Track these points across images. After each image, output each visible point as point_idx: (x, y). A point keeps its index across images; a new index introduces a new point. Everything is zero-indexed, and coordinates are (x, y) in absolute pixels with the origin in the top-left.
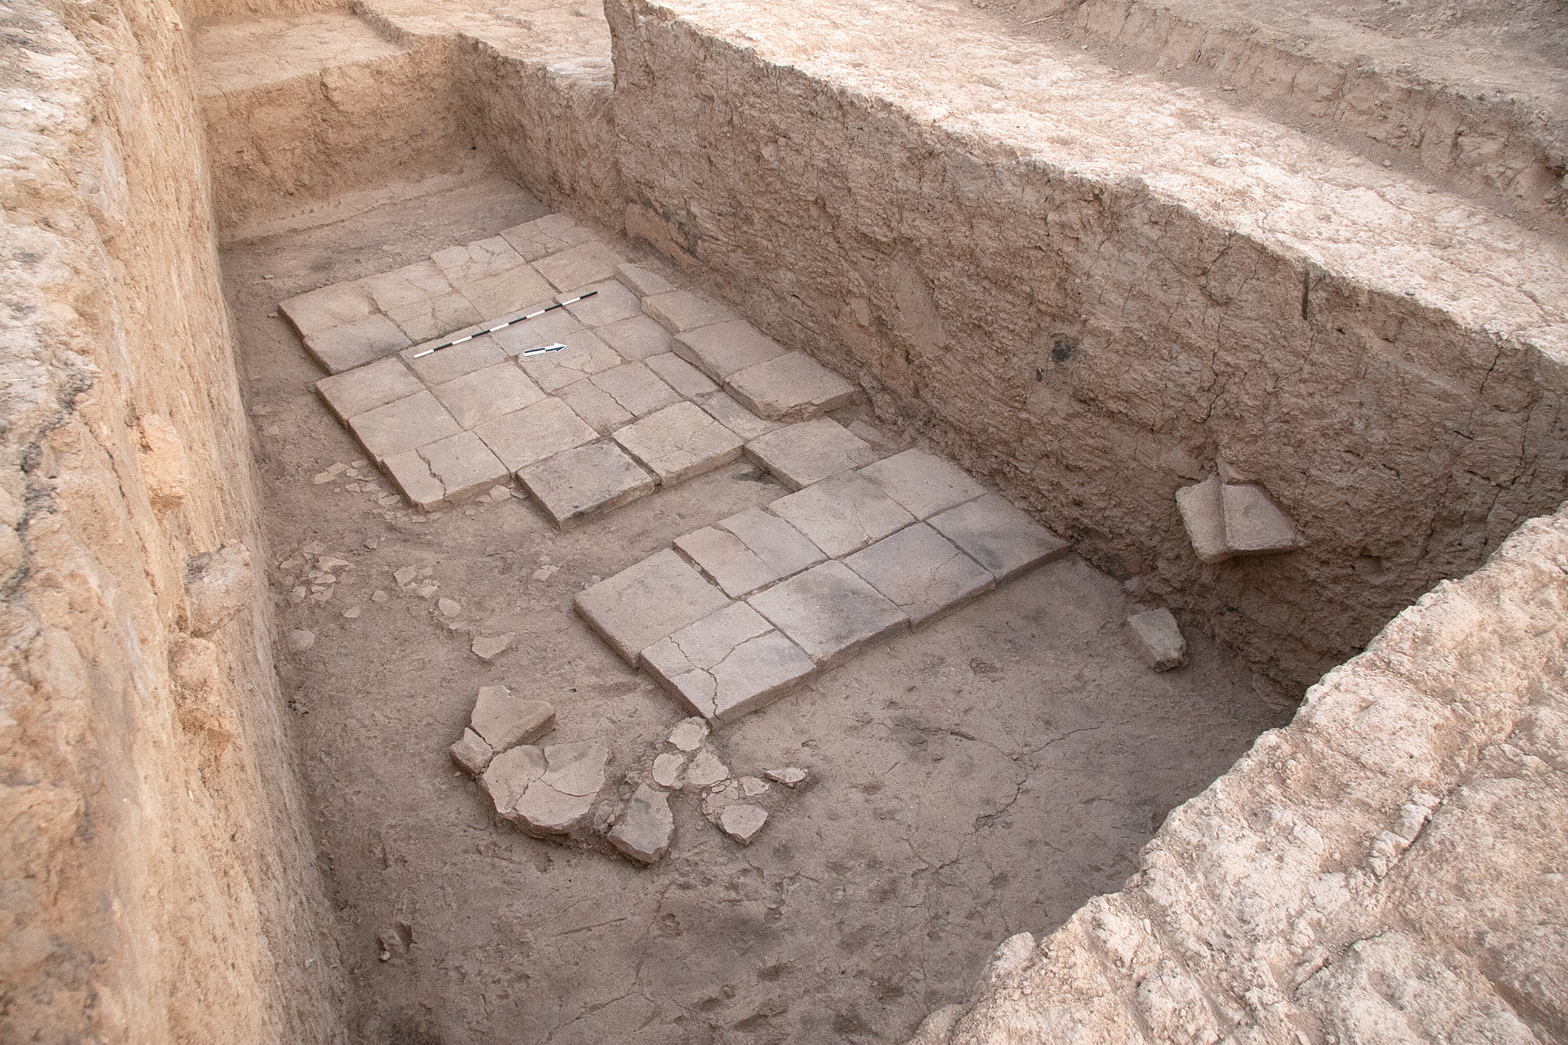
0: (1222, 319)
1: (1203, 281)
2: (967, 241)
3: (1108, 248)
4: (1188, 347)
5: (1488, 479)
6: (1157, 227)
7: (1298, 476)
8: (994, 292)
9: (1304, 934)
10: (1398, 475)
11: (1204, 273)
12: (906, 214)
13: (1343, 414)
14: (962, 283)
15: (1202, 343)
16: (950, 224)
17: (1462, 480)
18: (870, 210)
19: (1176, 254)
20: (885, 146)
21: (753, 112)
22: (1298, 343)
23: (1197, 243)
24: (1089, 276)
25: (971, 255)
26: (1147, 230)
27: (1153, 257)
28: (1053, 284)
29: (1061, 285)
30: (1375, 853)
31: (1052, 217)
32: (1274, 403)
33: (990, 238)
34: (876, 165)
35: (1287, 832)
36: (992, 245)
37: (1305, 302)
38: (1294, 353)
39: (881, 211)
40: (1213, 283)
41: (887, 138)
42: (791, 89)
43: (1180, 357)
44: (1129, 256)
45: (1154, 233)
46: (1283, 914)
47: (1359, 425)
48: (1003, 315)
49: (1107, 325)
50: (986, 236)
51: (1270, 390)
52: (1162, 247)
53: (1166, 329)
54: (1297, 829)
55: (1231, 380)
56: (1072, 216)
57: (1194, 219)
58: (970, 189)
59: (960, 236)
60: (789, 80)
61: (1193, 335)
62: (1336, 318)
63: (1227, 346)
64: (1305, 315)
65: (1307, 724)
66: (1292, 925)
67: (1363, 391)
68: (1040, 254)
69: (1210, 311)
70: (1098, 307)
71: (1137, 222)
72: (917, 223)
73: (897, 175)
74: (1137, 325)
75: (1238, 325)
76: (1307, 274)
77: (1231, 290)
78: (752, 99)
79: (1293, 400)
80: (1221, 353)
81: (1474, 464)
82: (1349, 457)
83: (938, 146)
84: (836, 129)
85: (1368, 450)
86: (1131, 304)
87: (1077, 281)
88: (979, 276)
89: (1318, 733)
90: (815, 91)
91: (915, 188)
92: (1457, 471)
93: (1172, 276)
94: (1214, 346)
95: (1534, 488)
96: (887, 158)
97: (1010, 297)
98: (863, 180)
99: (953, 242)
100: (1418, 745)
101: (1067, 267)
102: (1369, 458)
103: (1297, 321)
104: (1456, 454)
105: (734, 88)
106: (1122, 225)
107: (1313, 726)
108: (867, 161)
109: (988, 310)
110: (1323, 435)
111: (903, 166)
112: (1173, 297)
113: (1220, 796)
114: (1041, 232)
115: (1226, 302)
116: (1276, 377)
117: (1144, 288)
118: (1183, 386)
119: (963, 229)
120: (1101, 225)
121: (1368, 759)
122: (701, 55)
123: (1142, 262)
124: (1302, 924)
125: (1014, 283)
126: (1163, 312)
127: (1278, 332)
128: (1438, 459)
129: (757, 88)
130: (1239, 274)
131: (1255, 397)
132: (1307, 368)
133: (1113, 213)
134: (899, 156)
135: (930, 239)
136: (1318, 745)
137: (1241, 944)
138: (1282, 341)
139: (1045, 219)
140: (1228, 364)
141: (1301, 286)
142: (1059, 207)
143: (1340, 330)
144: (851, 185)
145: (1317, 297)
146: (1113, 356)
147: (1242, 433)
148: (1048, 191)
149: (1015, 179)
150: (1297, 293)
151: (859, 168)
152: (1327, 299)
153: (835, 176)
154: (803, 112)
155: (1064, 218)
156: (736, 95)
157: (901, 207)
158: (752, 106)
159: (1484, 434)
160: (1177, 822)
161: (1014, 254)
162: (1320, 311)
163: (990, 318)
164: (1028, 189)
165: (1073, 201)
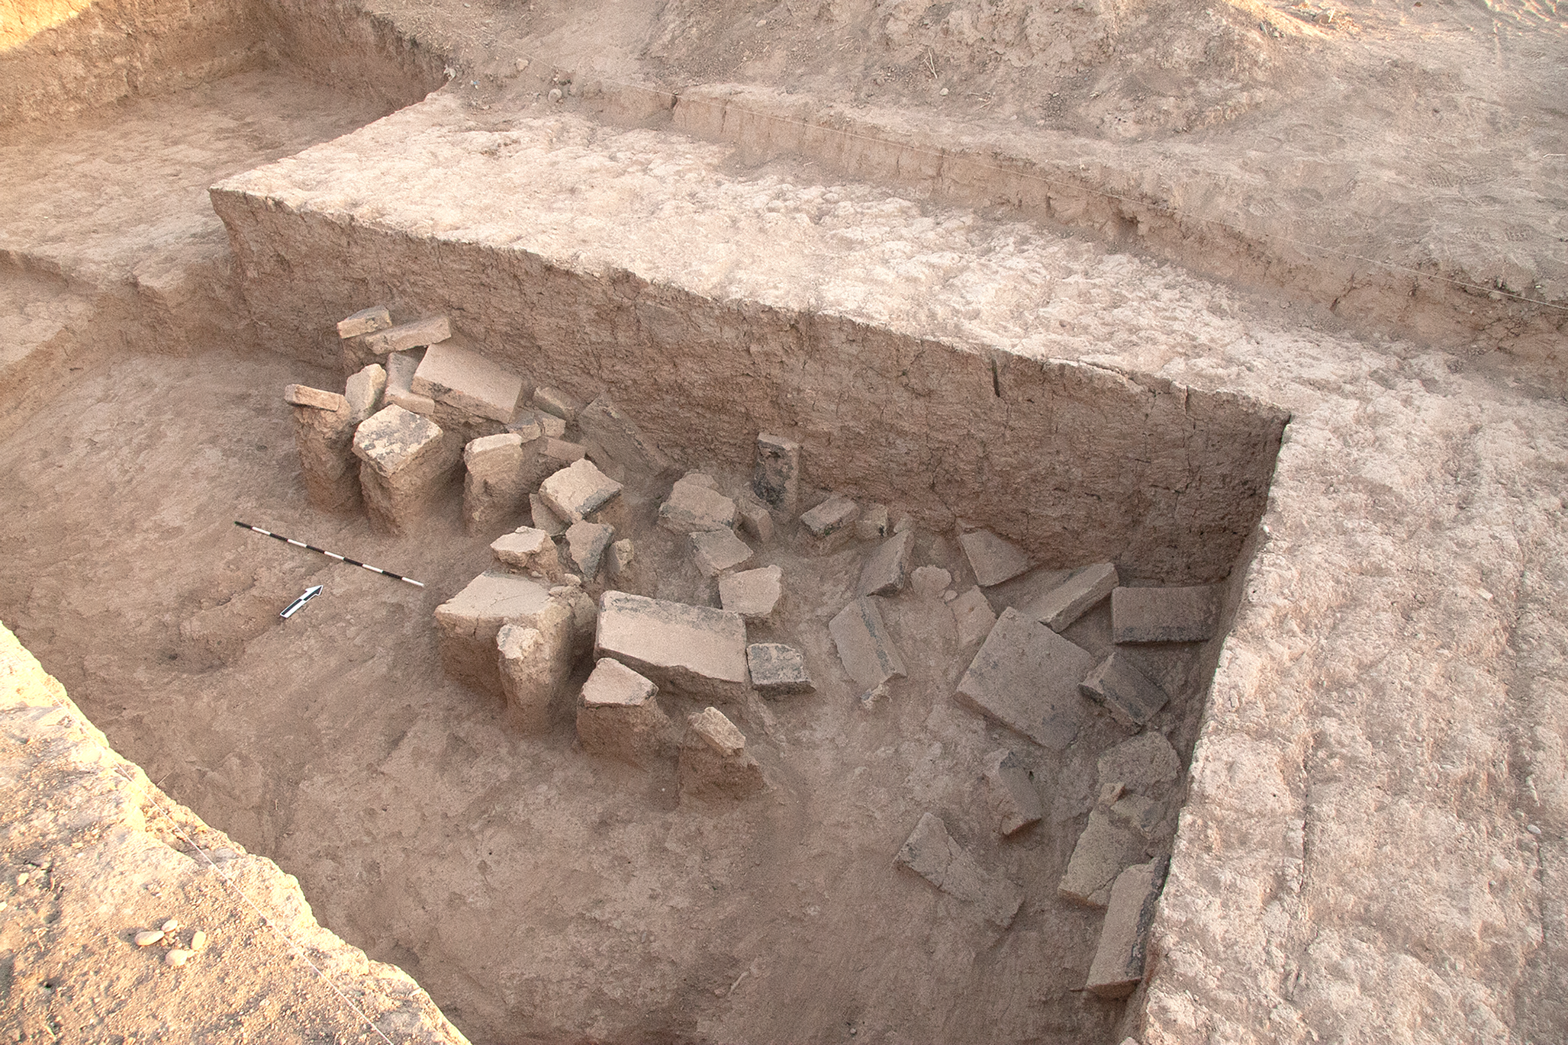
0: (927, 408)
1: (905, 380)
2: (673, 377)
3: (811, 366)
4: (902, 433)
5: (1168, 488)
6: (854, 344)
7: (1019, 515)
8: (708, 415)
9: (1279, 956)
10: (1099, 498)
11: (904, 374)
12: (603, 362)
13: (1046, 462)
14: (675, 412)
15: (915, 429)
16: (652, 366)
17: (1149, 493)
18: (566, 363)
19: (877, 364)
20: (570, 306)
21: (417, 290)
22: (997, 416)
23: (894, 352)
24: (799, 391)
25: (679, 389)
26: (846, 347)
27: (857, 368)
28: (767, 403)
29: (774, 403)
30: (1288, 878)
31: (754, 348)
32: (986, 464)
33: (696, 372)
34: (563, 323)
35: (1232, 887)
36: (700, 379)
37: (996, 383)
38: (994, 423)
39: (577, 363)
40: (913, 380)
41: (571, 300)
42: (456, 266)
43: (898, 442)
44: (833, 369)
45: (854, 349)
46: (1260, 948)
47: (1059, 468)
48: (722, 434)
49: (825, 427)
50: (691, 373)
51: (981, 455)
52: (863, 359)
53: (880, 423)
54: (1238, 882)
55: (946, 454)
56: (774, 345)
57: (888, 334)
58: (667, 334)
59: (665, 374)
60: (452, 258)
61: (907, 425)
62: (1025, 392)
63: (937, 427)
64: (998, 394)
65: (1203, 797)
66: (1268, 953)
67: (1058, 442)
68: (749, 380)
69: (916, 402)
70: (814, 414)
71: (835, 343)
72: (617, 368)
73: (587, 330)
74: (851, 424)
75: (943, 411)
76: (994, 362)
77: (932, 383)
78: (412, 278)
79: (1003, 459)
80: (934, 434)
81: (1155, 480)
82: (1059, 493)
83: (626, 300)
84: (514, 296)
85: (1071, 485)
86: (843, 408)
87: (789, 396)
88: (692, 404)
89: (1214, 801)
90: (484, 265)
91: (609, 339)
92: (1143, 487)
93: (875, 380)
94: (925, 429)
95: (1203, 489)
96: (575, 316)
97: (725, 418)
98: (553, 338)
99: (660, 380)
100: (1275, 783)
101: (777, 386)
102: (1074, 490)
103: (992, 398)
104: (1141, 476)
105: (390, 269)
106: (821, 346)
107: (1208, 797)
108: (553, 320)
109: (706, 431)
110: (1034, 481)
111: (591, 321)
112: (881, 394)
113: (1182, 878)
114: (748, 363)
115: (930, 393)
116: (984, 444)
117: (854, 393)
118: (905, 464)
119: (666, 368)
120: (801, 348)
121: (1253, 809)
122: (344, 241)
123: (847, 374)
124: (1274, 949)
125: (728, 406)
126: (874, 409)
127: (978, 410)
128: (1127, 481)
129: (416, 268)
130: (936, 371)
131: (970, 463)
132: (1008, 433)
133: (810, 337)
134: (586, 314)
135: (635, 381)
136: (1218, 812)
137: (1248, 982)
138: (983, 416)
139: (748, 351)
140: (941, 441)
141: (991, 374)
142: (761, 339)
143: (1029, 400)
144: (540, 343)
145: (1006, 380)
146: (836, 451)
147: (966, 492)
148: (746, 327)
149: (711, 322)
150: (987, 379)
151: (547, 328)
152: (1015, 380)
153: (522, 337)
154: (473, 285)
155: (766, 348)
156: (394, 276)
157: (598, 357)
158: (414, 284)
159: (1157, 458)
160: (1167, 910)
161: (722, 383)
162: (1011, 388)
163: (709, 438)
164: (726, 328)
165: (773, 333)
